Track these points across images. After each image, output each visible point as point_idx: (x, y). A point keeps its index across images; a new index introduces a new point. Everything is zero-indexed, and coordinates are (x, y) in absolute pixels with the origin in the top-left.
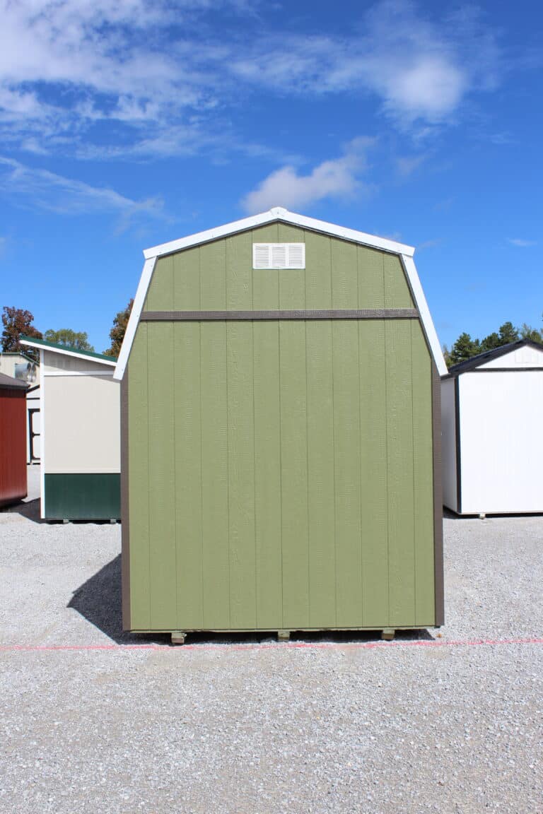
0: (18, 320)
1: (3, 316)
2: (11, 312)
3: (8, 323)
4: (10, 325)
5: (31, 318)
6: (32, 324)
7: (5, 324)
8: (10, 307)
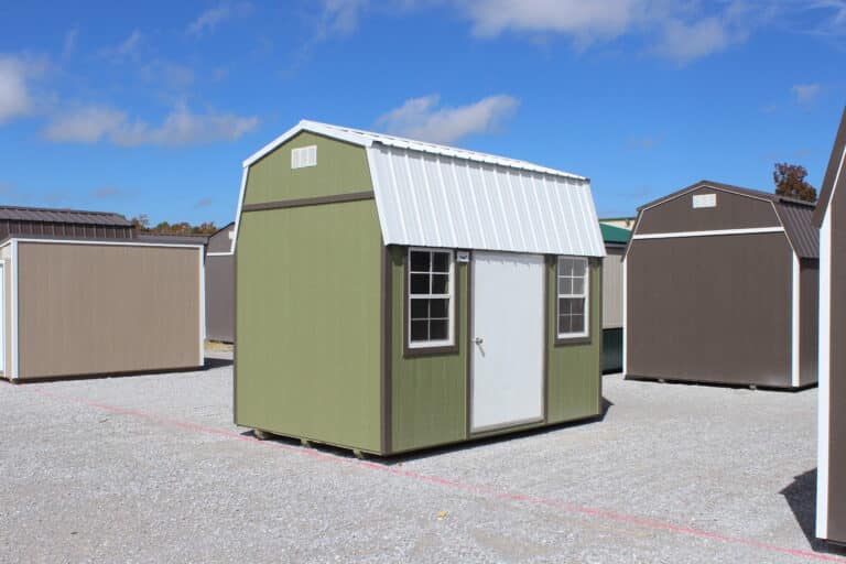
0: (792, 175)
1: (775, 173)
2: (782, 169)
3: (780, 179)
4: (782, 183)
5: (805, 173)
6: (806, 179)
7: (776, 181)
8: (782, 163)
